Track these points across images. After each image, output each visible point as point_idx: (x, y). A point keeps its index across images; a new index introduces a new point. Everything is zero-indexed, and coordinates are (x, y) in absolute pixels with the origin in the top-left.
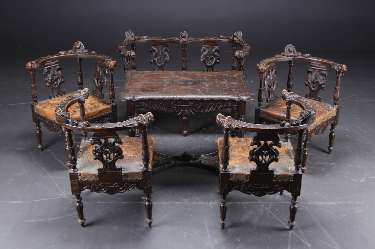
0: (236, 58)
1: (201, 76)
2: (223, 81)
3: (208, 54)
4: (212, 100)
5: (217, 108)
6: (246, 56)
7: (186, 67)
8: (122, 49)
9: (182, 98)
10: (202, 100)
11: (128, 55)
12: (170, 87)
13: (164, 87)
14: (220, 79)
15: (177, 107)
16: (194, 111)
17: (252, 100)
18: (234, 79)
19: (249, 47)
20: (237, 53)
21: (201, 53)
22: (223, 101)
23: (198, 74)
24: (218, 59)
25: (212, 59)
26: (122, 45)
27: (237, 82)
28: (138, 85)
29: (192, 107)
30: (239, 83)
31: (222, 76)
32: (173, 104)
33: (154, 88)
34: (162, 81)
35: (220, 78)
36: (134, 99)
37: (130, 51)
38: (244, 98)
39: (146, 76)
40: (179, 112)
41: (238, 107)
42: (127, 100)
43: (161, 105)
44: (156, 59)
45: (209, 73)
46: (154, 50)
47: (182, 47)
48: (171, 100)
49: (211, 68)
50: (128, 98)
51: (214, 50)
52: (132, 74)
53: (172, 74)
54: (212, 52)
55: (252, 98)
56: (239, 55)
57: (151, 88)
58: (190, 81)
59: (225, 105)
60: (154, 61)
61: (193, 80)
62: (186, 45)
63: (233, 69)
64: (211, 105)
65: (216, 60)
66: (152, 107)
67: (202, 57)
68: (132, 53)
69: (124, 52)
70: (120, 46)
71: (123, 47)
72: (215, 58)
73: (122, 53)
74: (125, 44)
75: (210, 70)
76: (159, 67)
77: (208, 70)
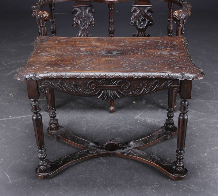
0: (175, 19)
1: (130, 43)
2: (159, 50)
3: (139, 15)
4: (144, 79)
5: (151, 89)
6: (187, 18)
7: (114, 31)
8: (34, 9)
9: (102, 76)
10: (131, 79)
11: (40, 16)
12: (88, 59)
13: (79, 60)
14: (155, 48)
15: (96, 88)
16: (119, 94)
17: (201, 78)
18: (173, 47)
19: (189, 6)
20: (176, 13)
21: (131, 14)
22: (159, 80)
23: (126, 40)
24: (151, 21)
25: (144, 20)
26: (36, 5)
27: (178, 51)
28: (45, 57)
29: (116, 88)
30: (181, 53)
31: (157, 43)
32: (90, 84)
33: (66, 61)
34: (78, 51)
35: (155, 46)
36: (35, 76)
37: (43, 11)
38: (190, 76)
39: (58, 44)
40: (99, 94)
41: (180, 88)
42: (26, 79)
43: (74, 85)
44: (79, 22)
45: (141, 38)
46: (77, 11)
47: (109, 7)
48: (88, 79)
49: (143, 32)
50: (27, 77)
51: (146, 11)
52: (42, 41)
53: (94, 41)
54: (144, 12)
55: (201, 76)
56: (179, 16)
57: (62, 61)
58: (115, 50)
59: (163, 85)
60: (77, 23)
61: (120, 49)
62: (114, 4)
63: (169, 33)
64: (143, 85)
65: (149, 22)
66: (61, 87)
67: (133, 19)
68: (44, 13)
69: (36, 12)
70: (34, 6)
71: (36, 7)
72: (148, 19)
73: (33, 15)
74: (40, 3)
75: (142, 33)
76: (82, 30)
77: (139, 33)
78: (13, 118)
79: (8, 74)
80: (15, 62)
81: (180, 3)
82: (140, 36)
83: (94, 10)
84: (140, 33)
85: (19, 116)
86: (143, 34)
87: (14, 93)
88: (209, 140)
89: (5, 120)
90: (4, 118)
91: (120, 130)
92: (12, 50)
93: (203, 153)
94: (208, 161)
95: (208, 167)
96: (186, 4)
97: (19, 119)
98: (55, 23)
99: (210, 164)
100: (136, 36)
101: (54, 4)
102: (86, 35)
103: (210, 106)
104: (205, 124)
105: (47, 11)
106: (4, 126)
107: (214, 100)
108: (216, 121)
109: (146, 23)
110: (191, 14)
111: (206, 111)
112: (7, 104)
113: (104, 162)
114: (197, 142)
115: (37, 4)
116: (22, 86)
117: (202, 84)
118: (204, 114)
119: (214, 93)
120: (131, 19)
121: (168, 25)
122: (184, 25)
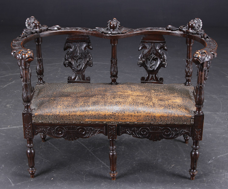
3: (149, 54)
8: (15, 46)
11: (22, 56)
19: (214, 44)
20: (198, 55)
24: (164, 61)
25: (156, 60)
37: (26, 49)
44: (73, 61)
46: (70, 47)
49: (154, 75)
51: (158, 48)
54: (156, 50)
56: (202, 58)
60: (70, 63)
63: (187, 76)
65: (162, 63)
67: (141, 58)
68: (27, 53)
69: (16, 50)
70: (15, 41)
71: (17, 43)
72: (160, 59)
73: (12, 53)
74: (22, 38)
75: (152, 76)
76: (76, 71)
77: (149, 76)
78: (12, 127)
79: (5, 86)
80: (10, 74)
81: (202, 40)
82: (150, 80)
83: (92, 47)
84: (151, 76)
85: (18, 125)
86: (154, 77)
87: (11, 105)
88: (216, 148)
89: (4, 129)
90: (2, 127)
91: (124, 139)
92: (6, 63)
93: (209, 160)
94: (214, 167)
95: (213, 172)
96: (210, 41)
97: (19, 129)
98: (42, 62)
99: (216, 170)
100: (145, 79)
101: (42, 38)
102: (82, 78)
103: (216, 118)
104: (211, 134)
105: (31, 50)
106: (4, 134)
107: (221, 112)
108: (223, 131)
109: (159, 63)
110: (217, 55)
111: (212, 122)
112: (5, 114)
113: (108, 168)
114: (202, 150)
115: (19, 39)
116: (19, 98)
117: (208, 97)
118: (210, 125)
119: (222, 106)
120: (139, 58)
121: (186, 66)
122: (208, 68)
